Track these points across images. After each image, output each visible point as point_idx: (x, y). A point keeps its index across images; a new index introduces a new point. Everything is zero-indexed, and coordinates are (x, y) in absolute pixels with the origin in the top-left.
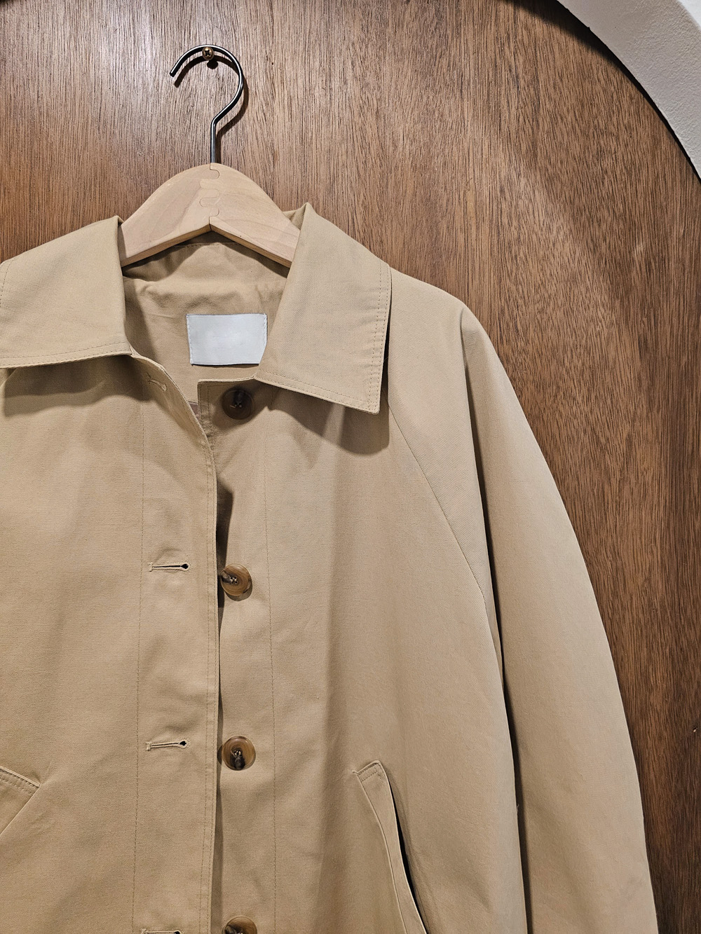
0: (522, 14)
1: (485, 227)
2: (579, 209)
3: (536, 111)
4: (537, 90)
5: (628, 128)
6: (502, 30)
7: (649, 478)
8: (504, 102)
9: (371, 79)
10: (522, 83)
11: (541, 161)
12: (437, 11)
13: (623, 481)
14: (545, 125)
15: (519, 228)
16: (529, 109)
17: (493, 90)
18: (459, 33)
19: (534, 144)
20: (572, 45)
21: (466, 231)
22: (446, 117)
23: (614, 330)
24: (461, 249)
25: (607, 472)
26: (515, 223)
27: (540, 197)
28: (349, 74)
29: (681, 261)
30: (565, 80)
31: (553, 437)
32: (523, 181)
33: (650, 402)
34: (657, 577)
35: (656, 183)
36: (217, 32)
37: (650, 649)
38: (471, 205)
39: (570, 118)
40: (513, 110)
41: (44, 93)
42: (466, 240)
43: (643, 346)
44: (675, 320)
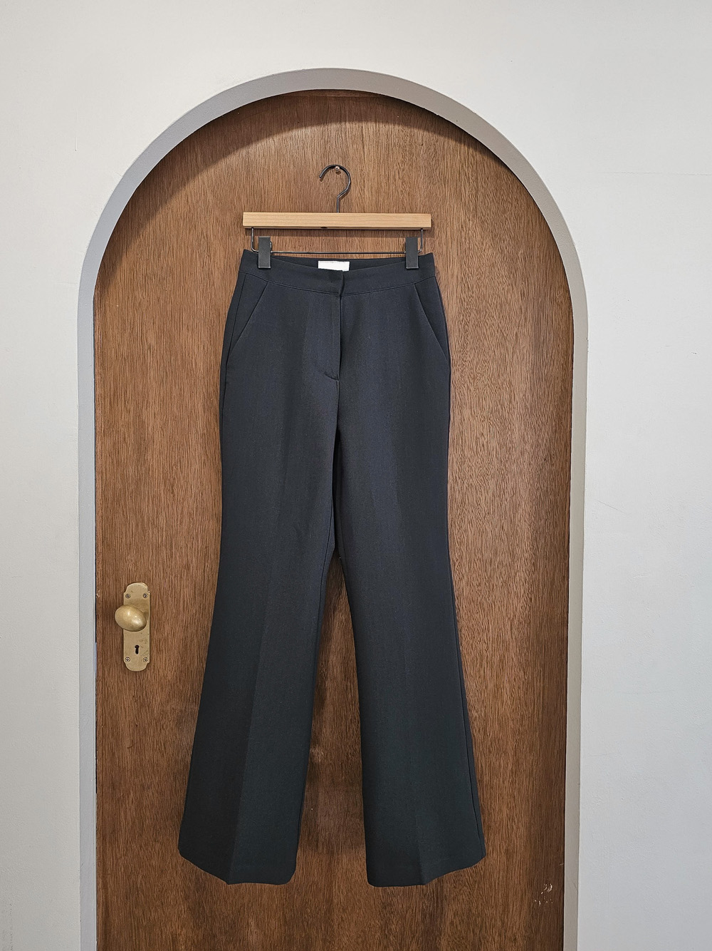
0: (471, 150)
1: (455, 243)
2: (495, 235)
3: (477, 192)
4: (477, 183)
5: (517, 200)
6: (463, 158)
7: (525, 351)
8: (463, 189)
9: (406, 179)
10: (471, 181)
11: (479, 214)
12: (435, 149)
13: (513, 353)
14: (481, 199)
15: (469, 243)
16: (474, 192)
17: (459, 184)
18: (444, 159)
19: (476, 207)
20: (493, 163)
21: (446, 243)
22: (438, 195)
23: (510, 287)
24: (444, 252)
25: (507, 349)
26: (468, 241)
27: (478, 230)
28: (397, 177)
29: (539, 257)
30: (489, 179)
31: (484, 334)
32: (471, 222)
33: (526, 319)
34: (528, 394)
35: (528, 223)
36: (340, 159)
37: (525, 425)
38: (449, 233)
39: (491, 195)
40: (467, 193)
41: (266, 184)
42: (447, 248)
43: (523, 295)
44: (536, 283)
